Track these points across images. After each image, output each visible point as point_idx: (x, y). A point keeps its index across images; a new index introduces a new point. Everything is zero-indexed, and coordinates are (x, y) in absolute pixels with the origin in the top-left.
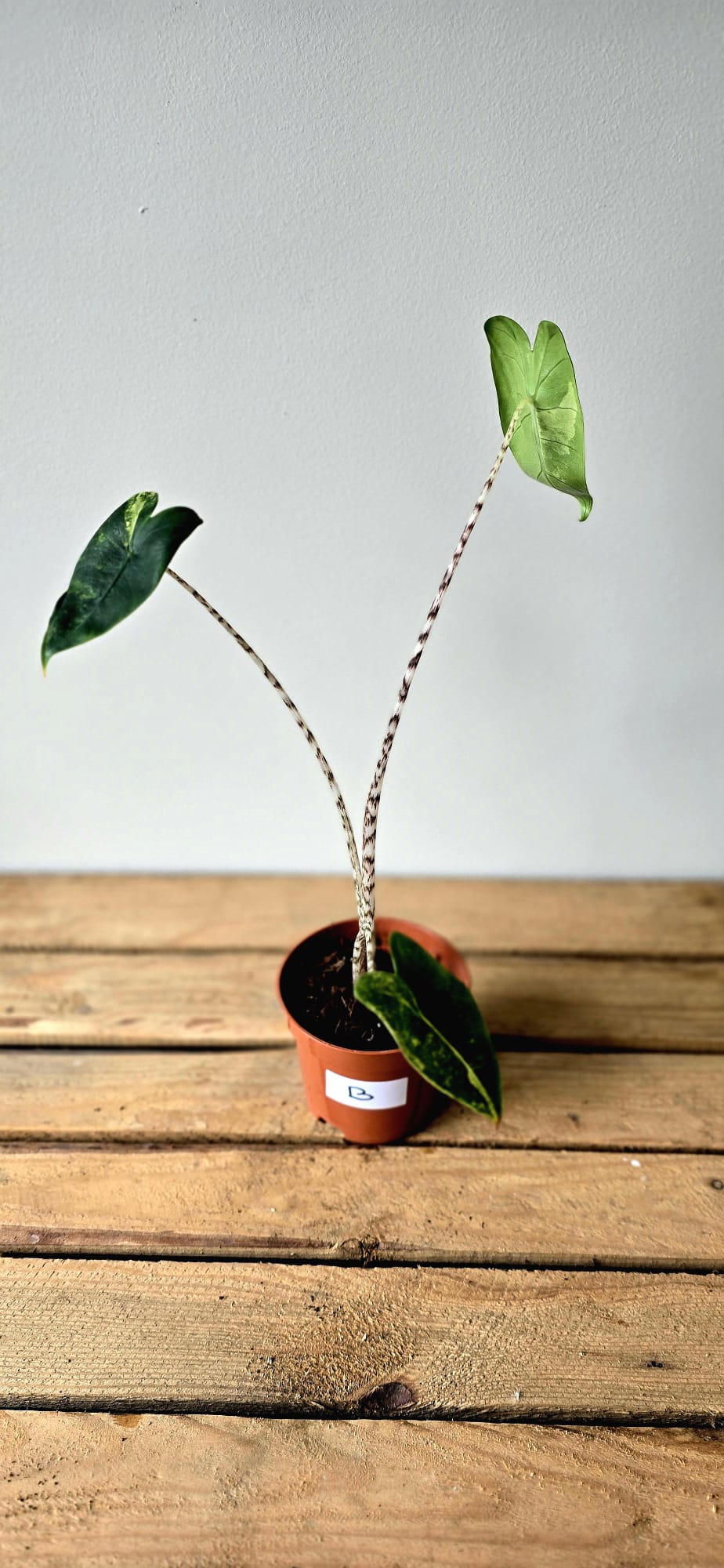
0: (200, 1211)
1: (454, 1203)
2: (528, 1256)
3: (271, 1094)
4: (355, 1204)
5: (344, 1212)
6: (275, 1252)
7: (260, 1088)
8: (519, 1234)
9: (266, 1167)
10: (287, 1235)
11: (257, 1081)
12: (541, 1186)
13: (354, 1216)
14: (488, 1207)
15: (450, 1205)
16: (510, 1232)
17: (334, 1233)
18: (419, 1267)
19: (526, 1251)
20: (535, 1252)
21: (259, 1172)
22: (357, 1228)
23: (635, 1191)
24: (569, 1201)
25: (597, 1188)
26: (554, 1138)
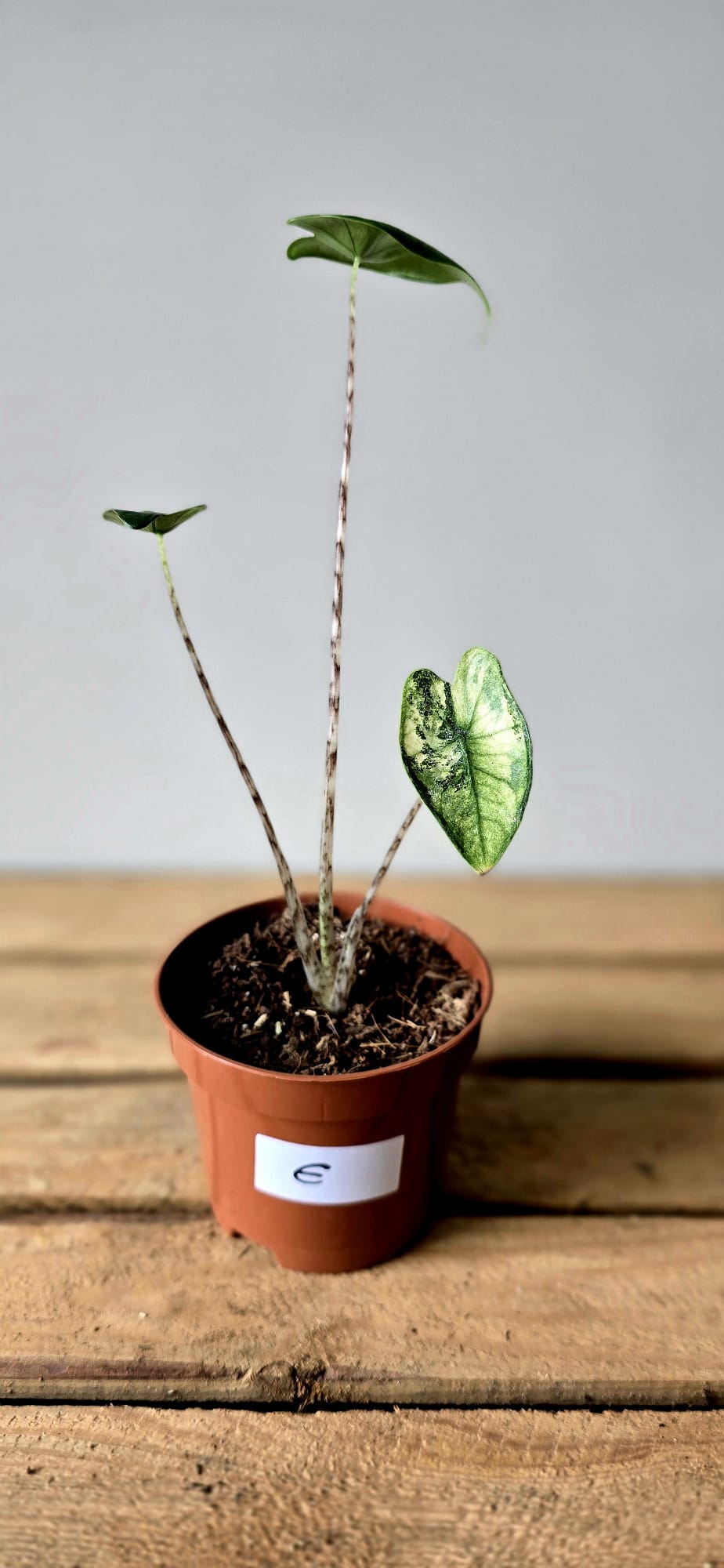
0: (14, 1319)
1: (457, 1299)
2: (589, 1387)
3: (159, 1140)
4: (285, 1303)
5: (266, 1317)
6: (141, 1387)
7: (142, 1132)
8: (572, 1349)
9: (139, 1248)
10: (162, 1356)
11: (138, 1122)
12: (601, 1271)
13: (283, 1324)
14: (514, 1305)
15: (449, 1305)
16: (555, 1347)
17: (245, 1353)
18: (397, 1410)
19: (586, 1378)
20: (603, 1378)
21: (125, 1255)
22: (288, 1345)
24: (651, 1294)
25: (698, 1272)
26: (617, 1197)
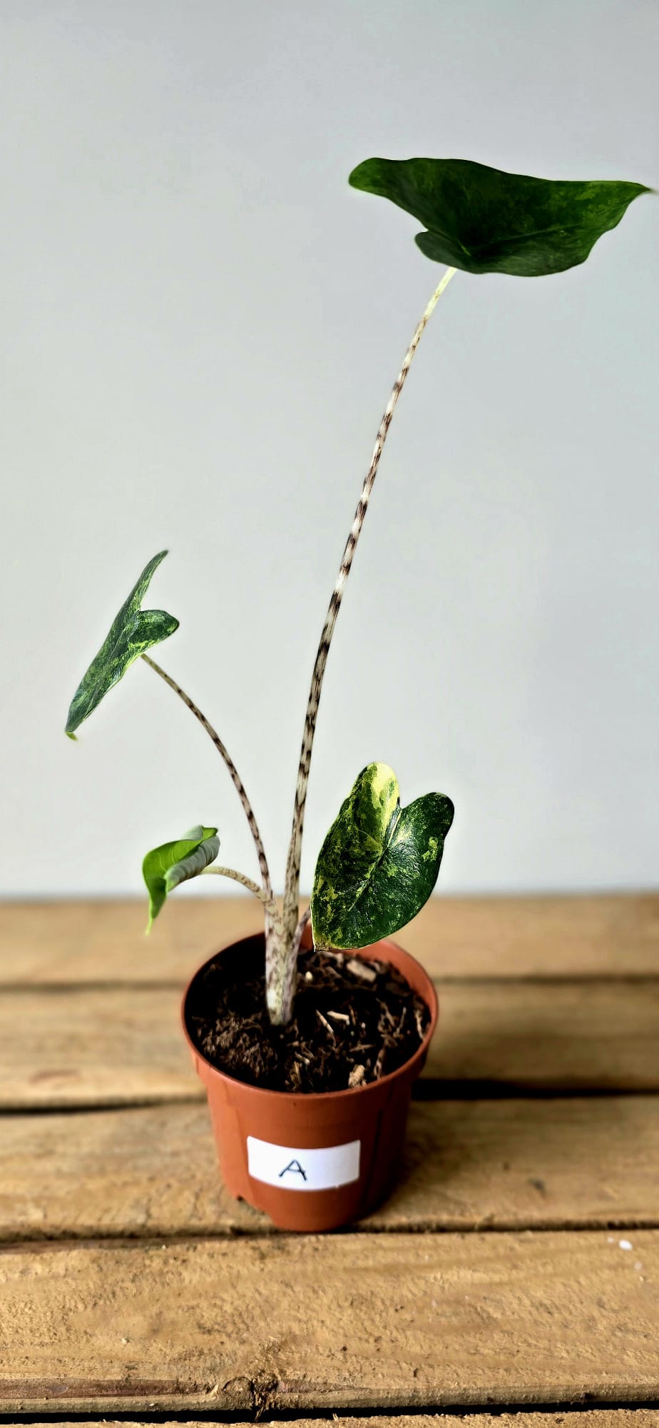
0: (22, 1343)
1: (384, 1314)
2: (490, 1391)
3: (135, 1168)
4: (243, 1322)
5: (229, 1336)
6: (128, 1402)
7: (121, 1161)
8: (477, 1358)
9: (122, 1272)
10: (144, 1375)
11: (117, 1150)
12: (501, 1284)
13: (243, 1342)
15: (377, 1318)
16: (463, 1356)
17: (212, 1370)
18: (336, 1418)
19: (488, 1385)
20: (501, 1384)
21: (110, 1280)
22: (246, 1361)
23: (629, 1285)
24: (541, 1304)
25: (579, 1283)
26: (515, 1214)
